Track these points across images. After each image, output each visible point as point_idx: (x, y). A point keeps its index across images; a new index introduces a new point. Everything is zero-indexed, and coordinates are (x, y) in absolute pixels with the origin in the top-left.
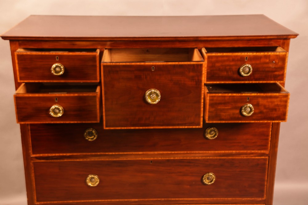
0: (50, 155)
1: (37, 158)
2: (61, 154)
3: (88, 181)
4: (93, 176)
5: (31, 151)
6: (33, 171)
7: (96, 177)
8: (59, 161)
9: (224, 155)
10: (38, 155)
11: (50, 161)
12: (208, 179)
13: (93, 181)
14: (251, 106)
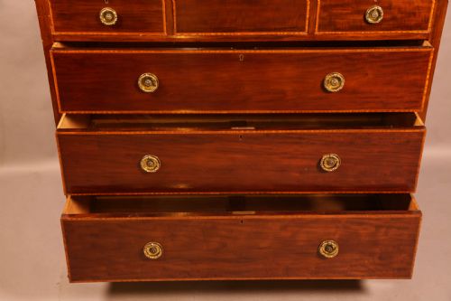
3: (142, 164)
12: (328, 163)
13: (151, 164)
14: (380, 8)
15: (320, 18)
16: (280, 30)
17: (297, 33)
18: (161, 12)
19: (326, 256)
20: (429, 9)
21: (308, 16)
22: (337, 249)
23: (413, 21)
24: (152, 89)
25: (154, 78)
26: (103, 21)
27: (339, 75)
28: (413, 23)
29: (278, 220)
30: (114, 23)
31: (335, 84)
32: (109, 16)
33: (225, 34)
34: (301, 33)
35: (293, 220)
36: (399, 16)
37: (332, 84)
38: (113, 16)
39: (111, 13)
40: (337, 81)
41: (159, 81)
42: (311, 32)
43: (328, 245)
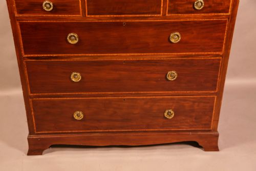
0: (39, 55)
1: (28, 58)
2: (49, 55)
3: (72, 77)
4: (75, 73)
5: (23, 52)
6: (26, 69)
7: (78, 74)
8: (47, 60)
9: (185, 56)
10: (29, 55)
11: (40, 60)
12: (171, 76)
13: (76, 77)
14: (202, 1)
15: (169, 6)
16: (147, 13)
17: (156, 15)
19: (168, 118)
21: (162, 6)
22: (173, 114)
23: (221, 8)
24: (75, 42)
25: (76, 36)
26: (45, 8)
27: (178, 34)
29: (143, 99)
31: (176, 39)
32: (48, 6)
34: (158, 15)
35: (151, 99)
36: (213, 5)
37: (174, 39)
38: (50, 6)
39: (49, 4)
40: (176, 37)
41: (79, 38)
42: (164, 15)
43: (168, 112)
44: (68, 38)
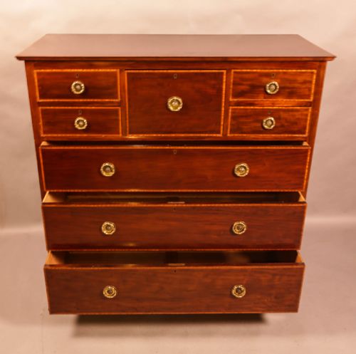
3: (103, 228)
7: (112, 225)
12: (238, 228)
14: (273, 119)
16: (203, 133)
17: (215, 135)
18: (118, 120)
19: (237, 296)
20: (306, 120)
21: (222, 123)
22: (245, 292)
24: (111, 174)
25: (112, 166)
26: (77, 126)
27: (245, 165)
28: (296, 129)
29: (202, 270)
30: (84, 128)
31: (242, 172)
32: (81, 123)
33: (163, 135)
34: (218, 135)
35: (213, 270)
36: (286, 124)
37: (240, 171)
38: (84, 123)
39: (83, 121)
40: (243, 169)
41: (116, 168)
42: (225, 135)
43: (238, 288)
44: (102, 170)
